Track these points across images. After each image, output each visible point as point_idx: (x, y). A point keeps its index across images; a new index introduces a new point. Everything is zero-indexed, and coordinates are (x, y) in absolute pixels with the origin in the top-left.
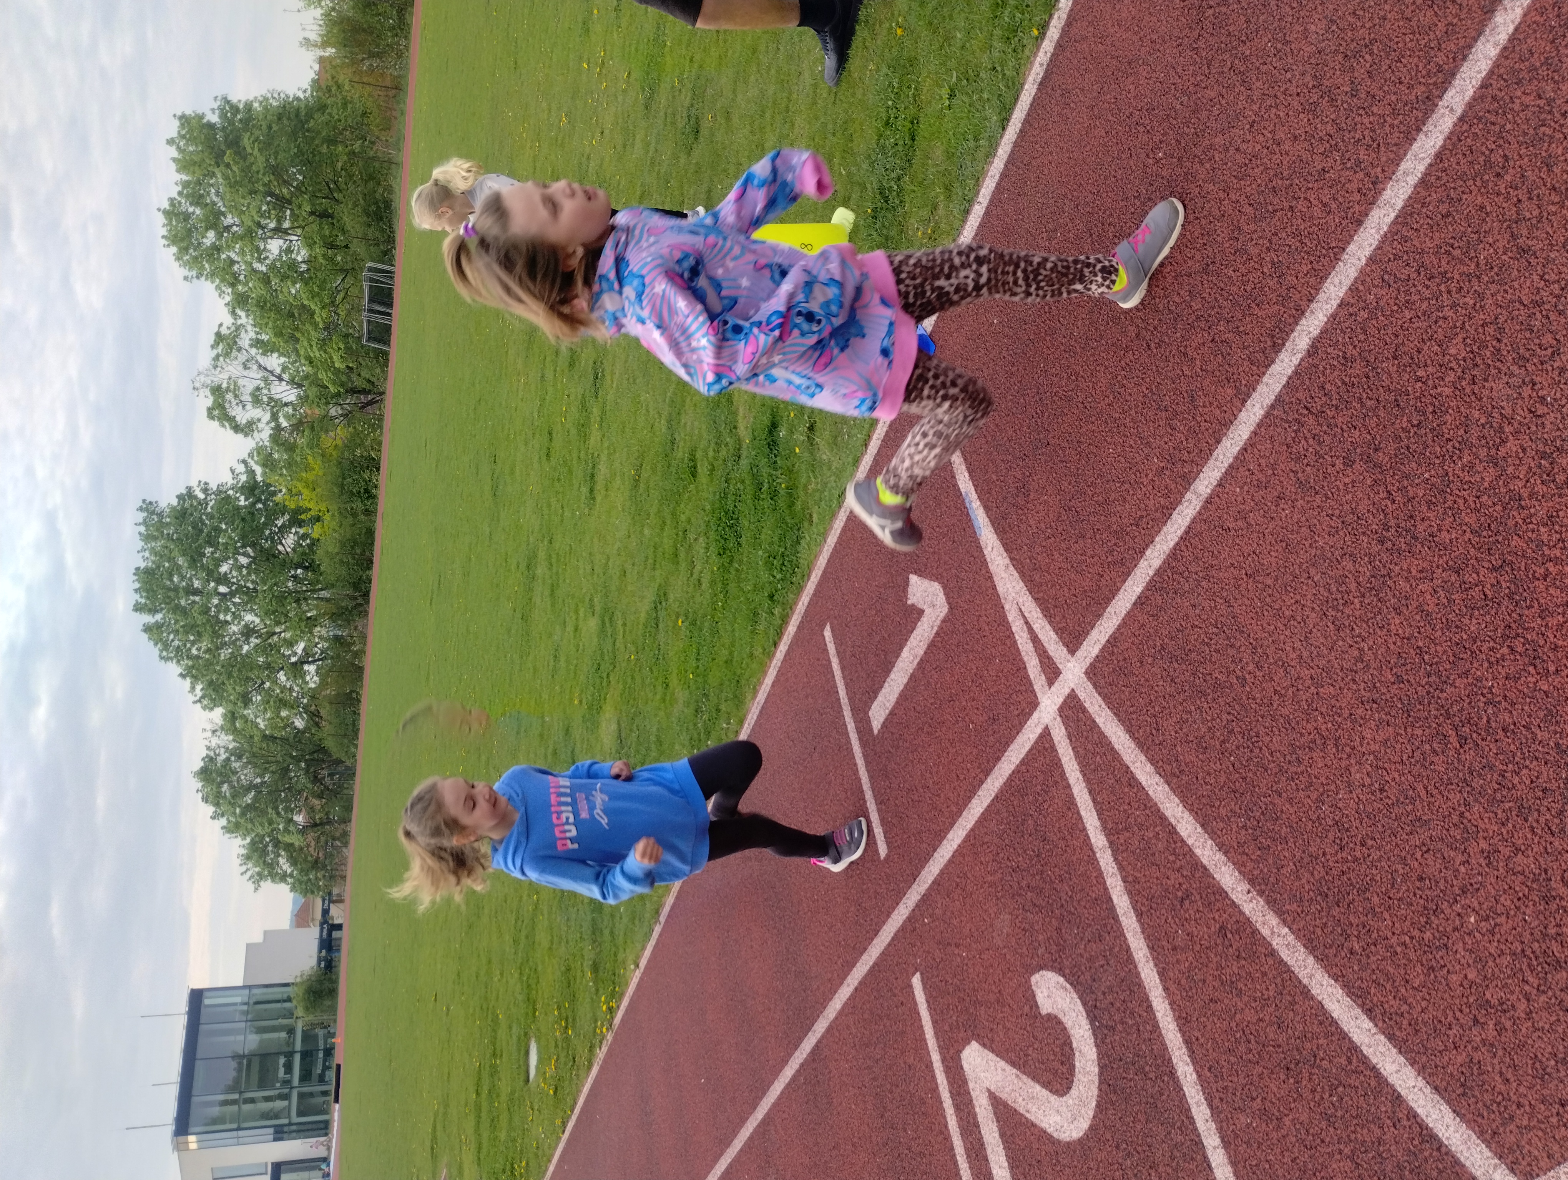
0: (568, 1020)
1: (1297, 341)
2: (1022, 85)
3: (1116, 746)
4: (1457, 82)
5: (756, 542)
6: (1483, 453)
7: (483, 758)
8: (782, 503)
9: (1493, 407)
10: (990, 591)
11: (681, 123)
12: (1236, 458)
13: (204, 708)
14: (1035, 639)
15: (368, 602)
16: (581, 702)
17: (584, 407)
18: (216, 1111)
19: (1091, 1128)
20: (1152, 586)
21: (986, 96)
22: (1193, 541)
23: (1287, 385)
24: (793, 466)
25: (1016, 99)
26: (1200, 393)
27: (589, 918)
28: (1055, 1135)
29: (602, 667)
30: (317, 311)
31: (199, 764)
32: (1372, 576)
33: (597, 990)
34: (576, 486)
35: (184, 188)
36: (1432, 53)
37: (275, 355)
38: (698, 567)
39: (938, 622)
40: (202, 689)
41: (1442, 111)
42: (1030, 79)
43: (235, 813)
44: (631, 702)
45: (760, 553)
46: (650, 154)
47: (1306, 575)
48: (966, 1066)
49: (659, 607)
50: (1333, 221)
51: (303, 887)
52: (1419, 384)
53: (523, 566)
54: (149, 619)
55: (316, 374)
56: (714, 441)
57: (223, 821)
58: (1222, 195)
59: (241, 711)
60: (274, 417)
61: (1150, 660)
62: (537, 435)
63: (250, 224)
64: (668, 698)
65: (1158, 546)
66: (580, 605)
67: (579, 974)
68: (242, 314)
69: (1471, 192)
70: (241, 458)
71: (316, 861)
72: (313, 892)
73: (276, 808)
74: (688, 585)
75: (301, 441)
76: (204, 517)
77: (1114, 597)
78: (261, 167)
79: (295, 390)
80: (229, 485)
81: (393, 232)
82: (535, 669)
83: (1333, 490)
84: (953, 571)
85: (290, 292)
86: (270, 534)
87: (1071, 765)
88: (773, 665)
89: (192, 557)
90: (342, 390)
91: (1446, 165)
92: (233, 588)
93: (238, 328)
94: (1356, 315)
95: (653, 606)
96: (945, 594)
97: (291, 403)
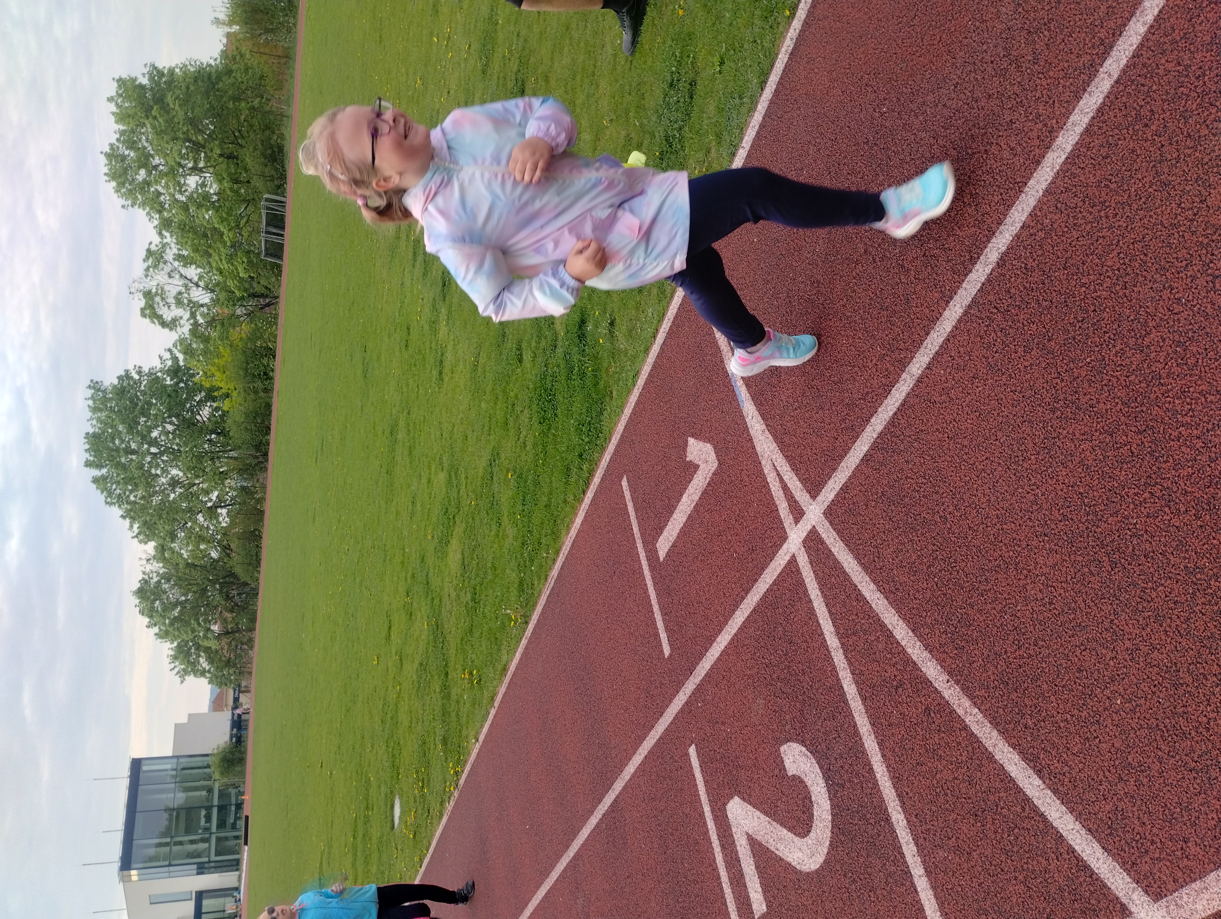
0: (424, 782)
1: (989, 255)
2: (777, 55)
3: (847, 570)
4: (1114, 53)
5: (569, 413)
6: (1132, 342)
7: (358, 580)
8: (589, 382)
9: (1140, 307)
10: (750, 450)
11: (510, 85)
12: (941, 346)
13: (140, 542)
14: (785, 488)
15: (267, 460)
16: (433, 537)
17: (434, 308)
18: (152, 851)
19: (825, 861)
20: (875, 446)
21: (748, 62)
22: (907, 411)
23: (980, 290)
24: (598, 353)
25: (772, 66)
26: (914, 296)
27: (440, 704)
28: (798, 867)
29: (449, 511)
30: (226, 232)
31: (137, 585)
32: (1045, 438)
33: (447, 758)
34: (428, 370)
35: (121, 136)
36: (1096, 30)
37: (193, 267)
38: (524, 433)
39: (710, 475)
40: (138, 528)
41: (1102, 76)
42: (783, 50)
43: (165, 624)
44: (472, 537)
45: (572, 421)
47: (994, 438)
48: (730, 815)
49: (493, 464)
50: (1018, 161)
51: (218, 680)
52: (1084, 289)
53: (387, 432)
54: (97, 473)
55: (225, 282)
56: (536, 334)
57: (156, 630)
59: (169, 544)
60: (193, 315)
61: (873, 504)
62: (398, 330)
63: (173, 164)
64: (501, 534)
65: (881, 415)
66: (432, 462)
67: (432, 746)
68: (167, 234)
69: (1125, 139)
70: (168, 348)
71: (229, 661)
72: (226, 685)
73: (197, 620)
74: (516, 447)
75: (214, 335)
76: (139, 394)
77: (846, 455)
78: (181, 119)
79: (209, 295)
80: (158, 368)
81: (285, 171)
82: (398, 512)
83: (1016, 372)
84: (722, 435)
85: (204, 217)
86: (190, 407)
87: (812, 584)
88: (582, 508)
89: (129, 425)
90: (245, 295)
91: (1106, 118)
92: (162, 449)
93: (164, 246)
94: (1035, 235)
95: (489, 463)
96: (715, 453)
97: (206, 305)
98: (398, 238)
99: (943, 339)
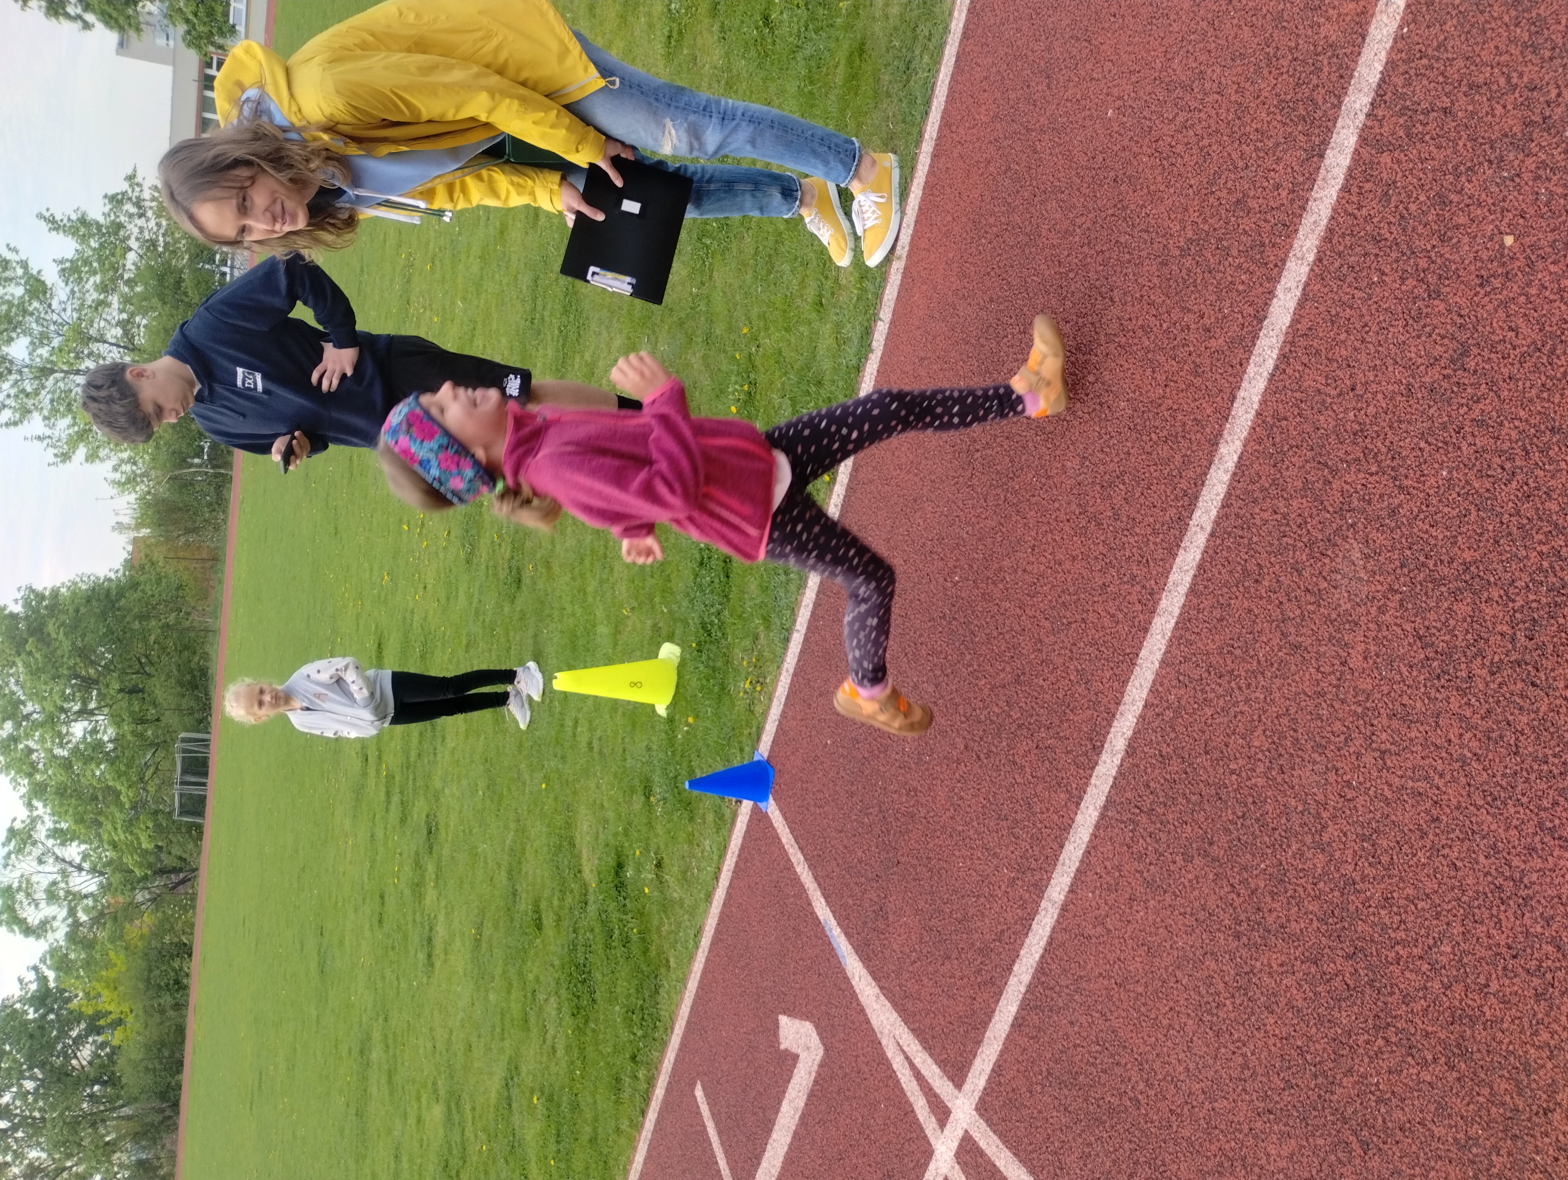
1: (1114, 742)
4: (1200, 504)
5: (612, 999)
6: (1308, 839)
8: (635, 949)
9: (1307, 795)
10: (864, 1026)
11: (502, 574)
12: (1082, 861)
14: (918, 1076)
15: (177, 1114)
17: (418, 865)
20: (1026, 1005)
23: (1114, 786)
24: (644, 907)
26: (1036, 800)
29: (451, 1163)
30: (124, 790)
32: (1237, 974)
34: (412, 952)
36: (1176, 481)
37: (75, 844)
38: (551, 1032)
39: (816, 1068)
41: (1194, 529)
45: (617, 1008)
46: (474, 605)
47: (1173, 979)
49: (511, 1083)
50: (1123, 629)
52: (1234, 777)
53: (355, 1052)
55: (121, 858)
56: (558, 888)
58: (1018, 611)
60: (72, 912)
61: (1039, 1089)
62: (368, 900)
63: (52, 709)
65: (1024, 960)
66: (422, 1091)
68: (39, 804)
69: (1237, 598)
70: (32, 964)
74: (541, 1053)
75: (102, 935)
78: (66, 650)
79: (97, 879)
80: (16, 998)
81: (209, 699)
83: (1180, 888)
84: (823, 1008)
85: (94, 775)
86: (63, 1048)
90: (149, 872)
91: (1210, 575)
92: (16, 1121)
93: (34, 820)
94: (1162, 714)
95: (504, 1083)
96: (818, 1034)
97: (92, 894)
98: (365, 774)
99: (1081, 852)
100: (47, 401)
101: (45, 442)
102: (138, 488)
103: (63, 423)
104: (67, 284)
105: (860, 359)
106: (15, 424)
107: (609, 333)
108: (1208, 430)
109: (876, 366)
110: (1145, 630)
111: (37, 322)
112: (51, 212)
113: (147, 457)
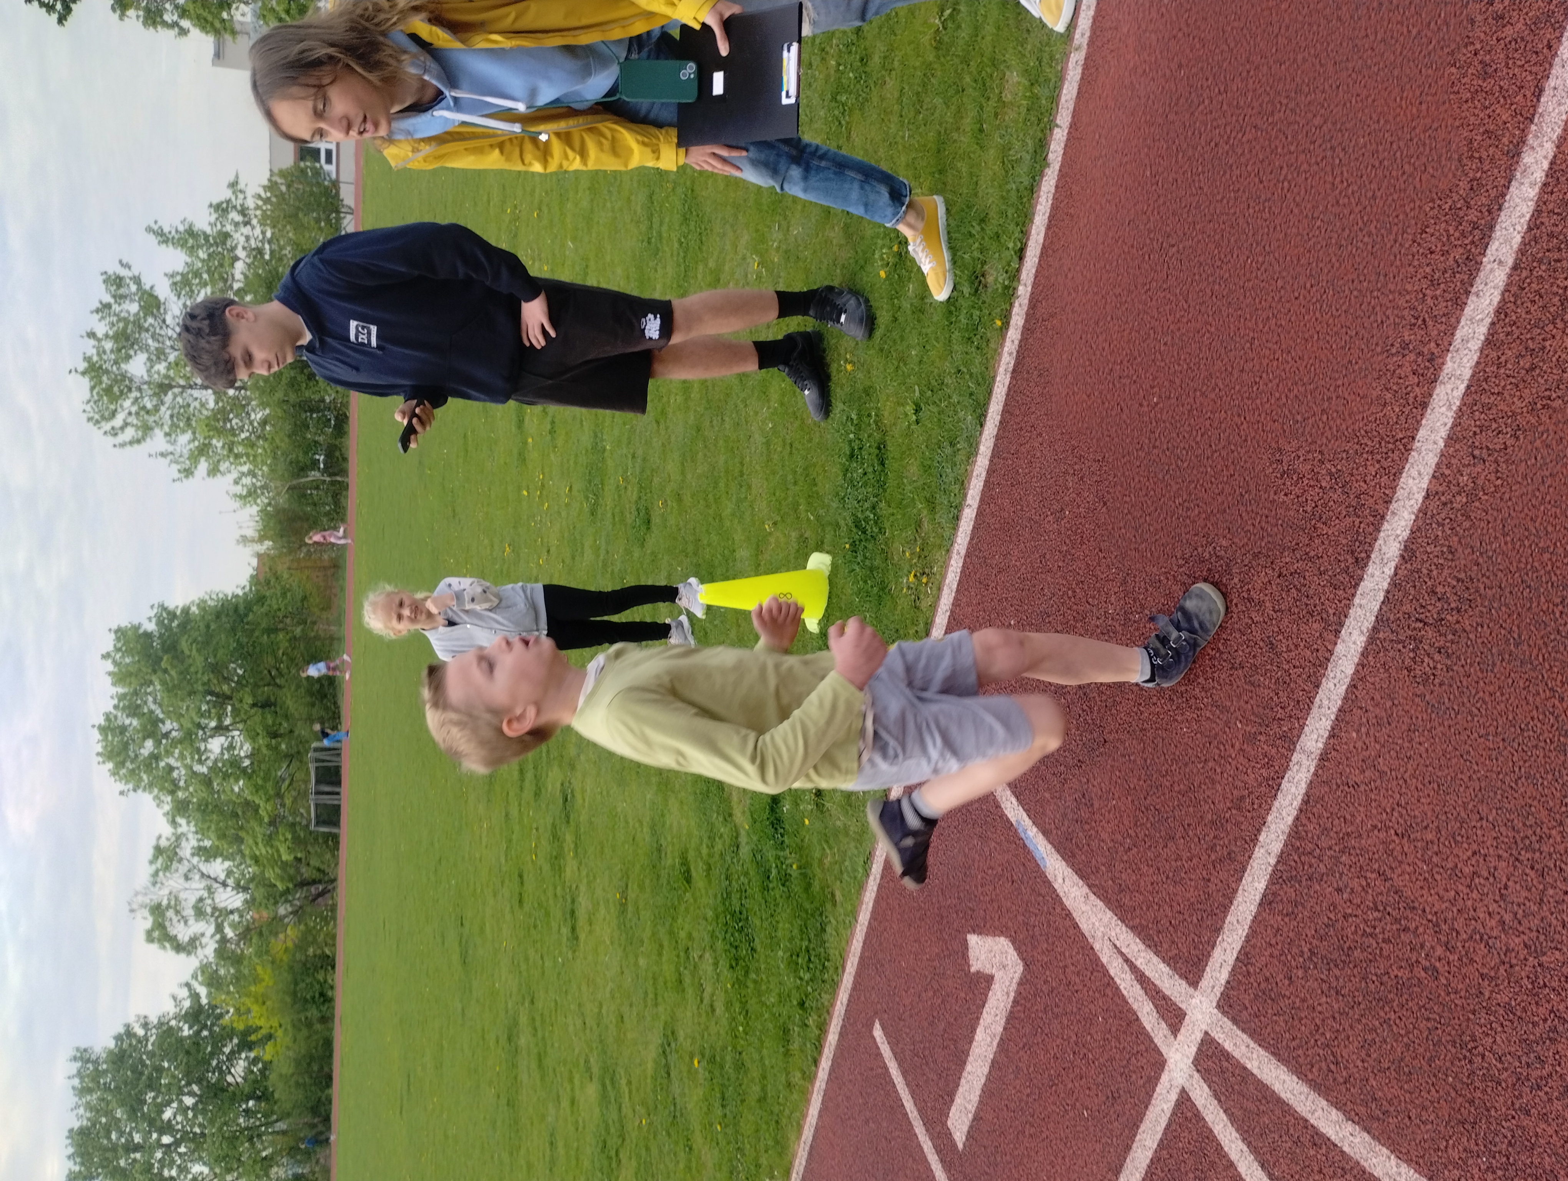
2: (994, 378)
3: (1283, 1095)
4: (1498, 233)
5: (773, 943)
8: (796, 887)
10: (1072, 931)
11: (630, 518)
12: (1345, 699)
14: (1142, 979)
15: (329, 1128)
17: (555, 837)
20: (1277, 878)
21: (955, 399)
22: (1315, 810)
24: (803, 841)
25: (990, 393)
26: (1280, 637)
29: (609, 1143)
30: (262, 804)
34: (555, 928)
35: (119, 701)
36: (1461, 213)
37: (219, 860)
38: (709, 990)
39: (1014, 986)
41: (1489, 267)
42: (1001, 370)
45: (780, 953)
47: (1476, 817)
49: (668, 1050)
50: (1392, 412)
53: (503, 1040)
55: (263, 872)
56: (706, 835)
60: (219, 928)
61: (1300, 973)
62: (507, 881)
63: (189, 726)
64: (694, 1165)
65: (1273, 827)
66: (574, 1071)
68: (183, 822)
69: (1554, 337)
70: (183, 981)
74: (700, 1015)
75: (249, 950)
76: (144, 1057)
77: (1231, 903)
78: (200, 666)
79: (241, 895)
80: (171, 1015)
81: (337, 707)
82: (530, 1166)
83: (1478, 705)
84: (1020, 918)
85: (232, 790)
86: (217, 1064)
87: (1228, 1134)
88: (816, 1089)
89: (131, 1106)
90: (290, 886)
91: (1514, 318)
92: (178, 1136)
93: (178, 838)
94: (1451, 502)
95: (661, 1050)
96: (1015, 949)
97: (237, 909)
99: (1344, 687)
100: (167, 416)
101: (170, 457)
102: (259, 501)
103: (184, 438)
104: (179, 297)
105: (1033, 178)
106: (138, 441)
107: (735, 232)
108: (1505, 140)
109: (1053, 183)
110: (1424, 405)
111: (153, 337)
112: (159, 224)
113: (265, 468)
